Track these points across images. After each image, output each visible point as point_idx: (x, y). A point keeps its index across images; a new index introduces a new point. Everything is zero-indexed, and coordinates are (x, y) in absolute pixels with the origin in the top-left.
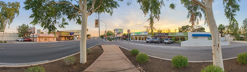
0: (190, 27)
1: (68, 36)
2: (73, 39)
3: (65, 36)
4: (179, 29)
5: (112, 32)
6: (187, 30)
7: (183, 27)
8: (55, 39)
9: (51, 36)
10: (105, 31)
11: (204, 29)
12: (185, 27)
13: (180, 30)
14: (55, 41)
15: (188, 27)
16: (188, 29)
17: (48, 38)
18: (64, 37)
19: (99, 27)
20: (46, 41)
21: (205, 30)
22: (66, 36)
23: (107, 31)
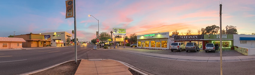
0: (216, 27)
1: (42, 40)
2: (50, 46)
3: (37, 40)
4: (202, 30)
5: (107, 35)
6: (214, 32)
7: (207, 28)
8: (21, 45)
9: (13, 41)
10: (97, 33)
11: (236, 31)
12: (210, 27)
13: (203, 32)
14: (20, 47)
15: (214, 29)
16: (215, 30)
17: (8, 44)
18: (36, 42)
19: (75, 17)
20: (5, 48)
21: (236, 33)
22: (39, 41)
23: (100, 33)
